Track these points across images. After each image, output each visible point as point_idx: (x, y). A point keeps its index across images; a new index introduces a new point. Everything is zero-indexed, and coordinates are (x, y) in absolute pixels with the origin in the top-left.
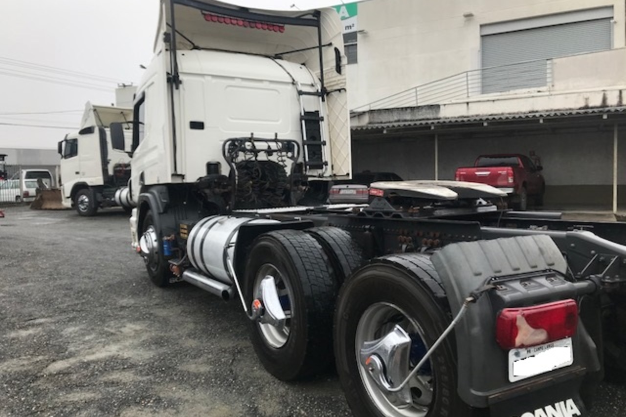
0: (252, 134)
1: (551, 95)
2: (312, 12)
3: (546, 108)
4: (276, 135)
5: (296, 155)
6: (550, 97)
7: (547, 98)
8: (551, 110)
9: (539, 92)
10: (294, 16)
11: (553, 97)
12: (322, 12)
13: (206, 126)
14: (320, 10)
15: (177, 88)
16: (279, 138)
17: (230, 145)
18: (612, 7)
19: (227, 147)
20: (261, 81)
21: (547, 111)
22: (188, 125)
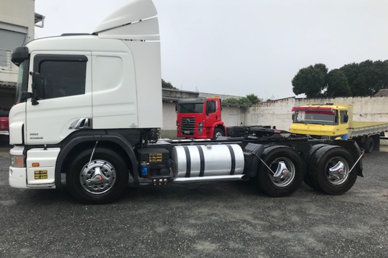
1: (12, 73)
3: (8, 81)
6: (11, 74)
7: (9, 74)
8: (12, 83)
9: (3, 69)
11: (12, 74)
18: (27, 28)
21: (9, 82)
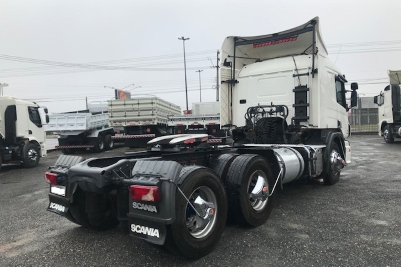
0: (259, 104)
2: (310, 22)
4: (272, 103)
5: (286, 113)
10: (303, 28)
12: (316, 19)
13: (247, 101)
14: (314, 19)
15: (234, 86)
16: (274, 104)
17: (251, 110)
19: (249, 111)
20: (277, 73)
22: (239, 102)
